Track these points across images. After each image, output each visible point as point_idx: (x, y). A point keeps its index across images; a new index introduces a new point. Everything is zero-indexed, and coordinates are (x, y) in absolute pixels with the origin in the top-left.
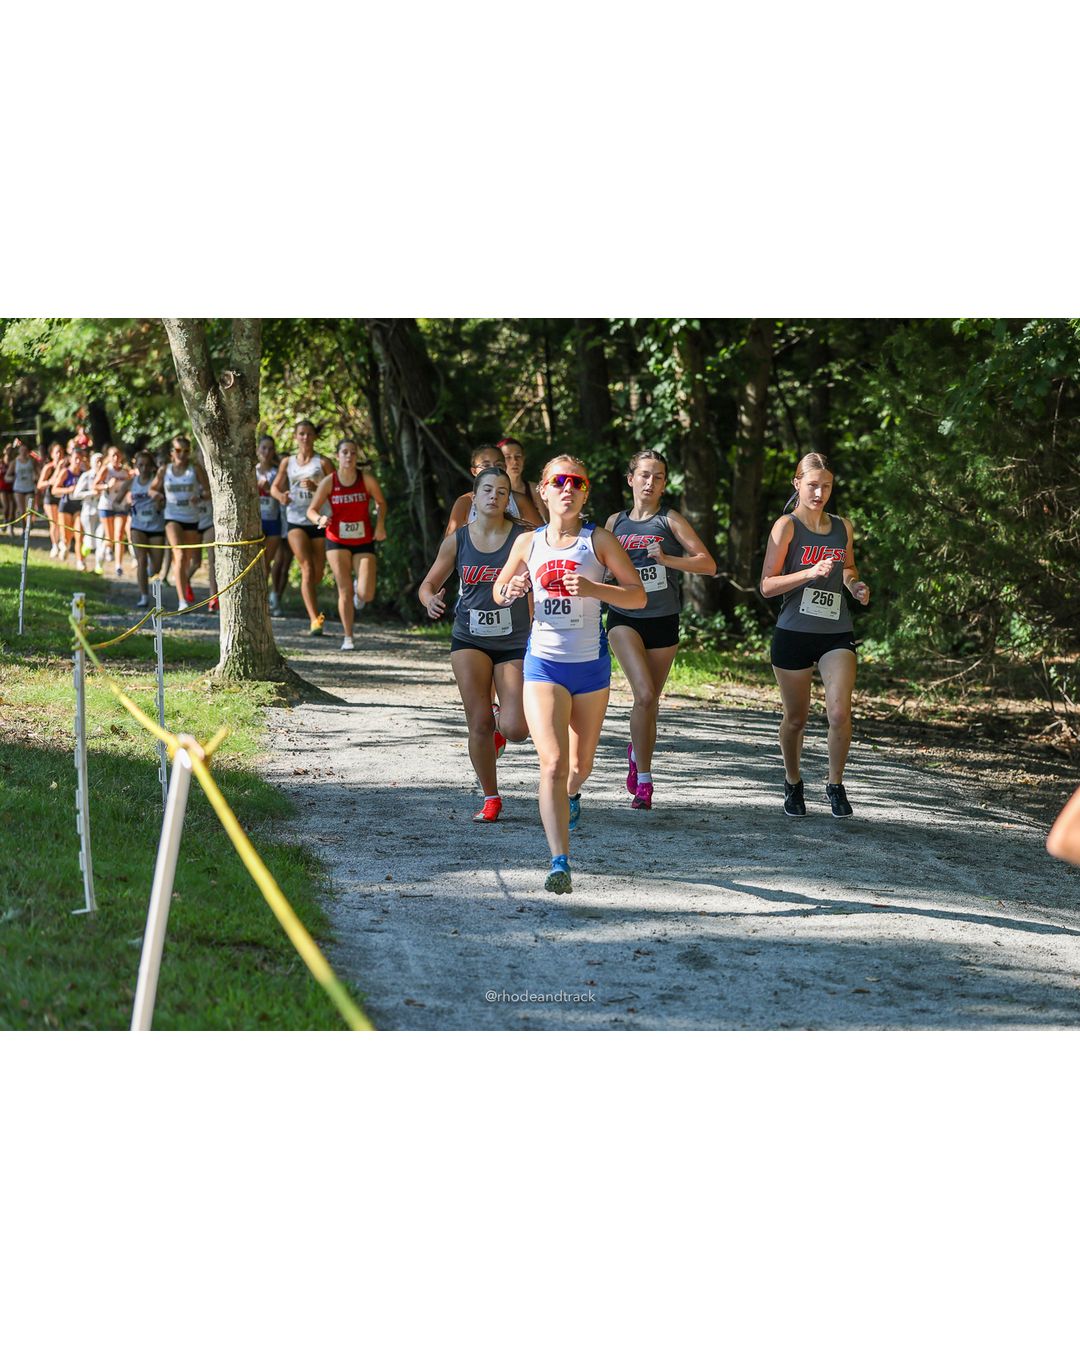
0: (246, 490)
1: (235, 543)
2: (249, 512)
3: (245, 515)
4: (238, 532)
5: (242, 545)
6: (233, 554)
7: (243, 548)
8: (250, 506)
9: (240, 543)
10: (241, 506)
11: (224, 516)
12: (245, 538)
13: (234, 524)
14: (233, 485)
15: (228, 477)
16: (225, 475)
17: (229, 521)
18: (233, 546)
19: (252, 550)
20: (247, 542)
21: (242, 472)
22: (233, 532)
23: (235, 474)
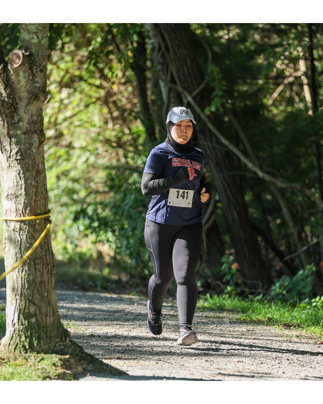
0: (33, 166)
1: (22, 218)
2: (37, 187)
3: (32, 191)
4: (25, 207)
5: (29, 221)
6: (20, 229)
7: (30, 223)
8: (37, 182)
9: (27, 218)
10: (29, 181)
11: (12, 191)
12: (32, 213)
13: (22, 199)
14: (20, 162)
15: (17, 153)
16: (14, 152)
17: (17, 197)
18: (21, 221)
19: (39, 225)
20: (33, 217)
21: (29, 148)
22: (21, 207)
23: (23, 150)
